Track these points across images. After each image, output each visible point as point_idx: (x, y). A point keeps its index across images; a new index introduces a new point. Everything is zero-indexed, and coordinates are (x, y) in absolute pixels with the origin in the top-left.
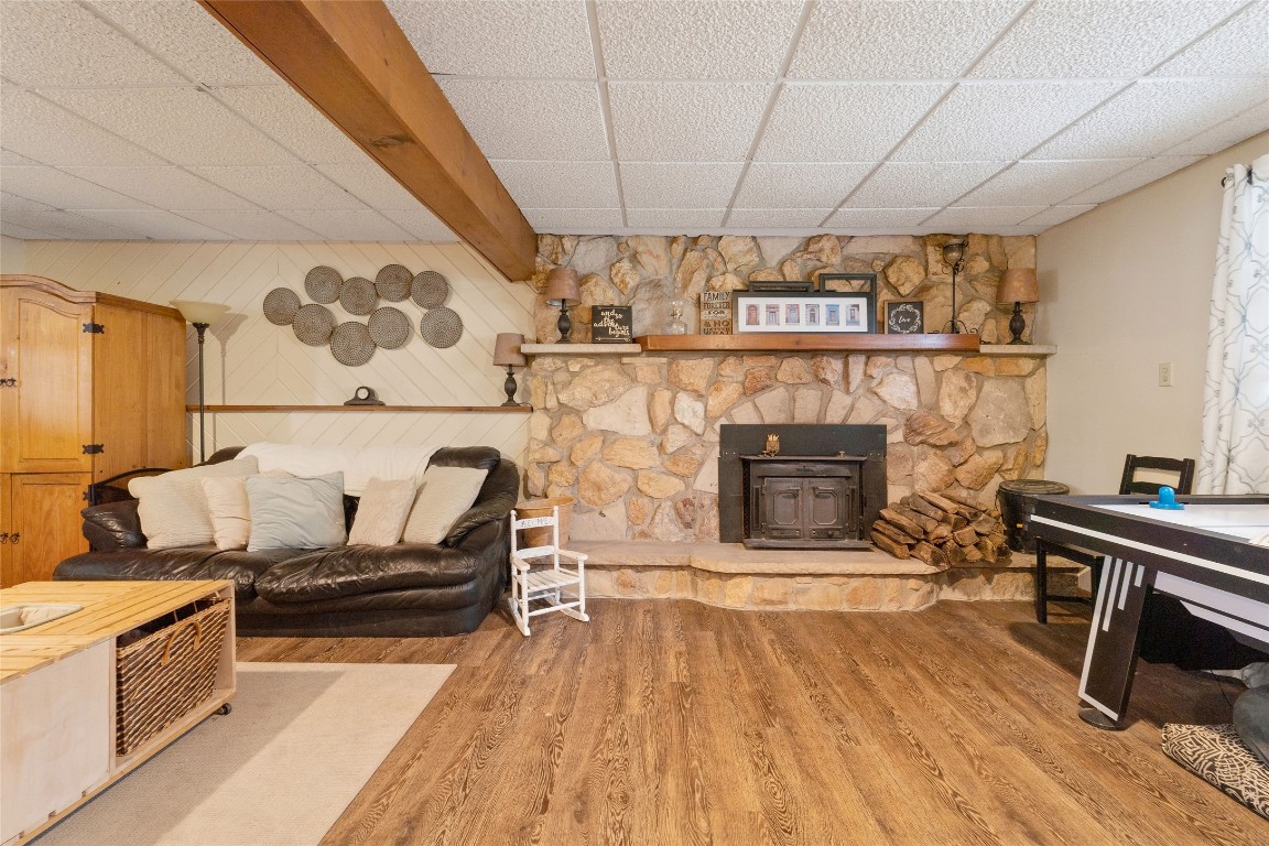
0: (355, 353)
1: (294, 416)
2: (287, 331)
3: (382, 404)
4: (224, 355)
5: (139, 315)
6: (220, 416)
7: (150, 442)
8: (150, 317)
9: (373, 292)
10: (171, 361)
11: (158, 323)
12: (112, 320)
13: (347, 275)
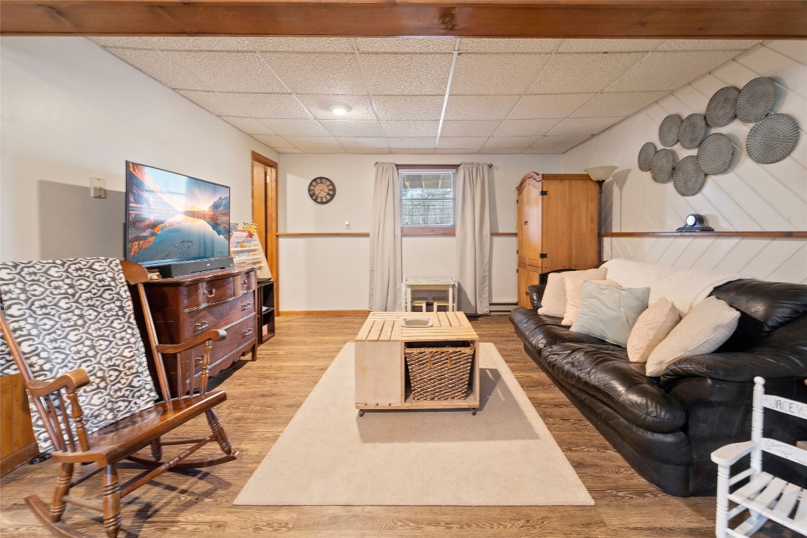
0: (690, 184)
1: (646, 240)
2: (648, 175)
3: (710, 230)
4: (621, 199)
5: (567, 182)
6: (615, 239)
7: (574, 254)
8: (574, 182)
9: (703, 124)
10: (587, 206)
11: (578, 185)
12: (552, 187)
13: (685, 114)
